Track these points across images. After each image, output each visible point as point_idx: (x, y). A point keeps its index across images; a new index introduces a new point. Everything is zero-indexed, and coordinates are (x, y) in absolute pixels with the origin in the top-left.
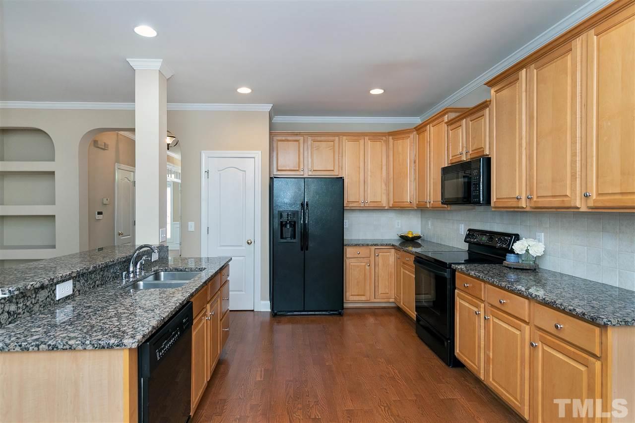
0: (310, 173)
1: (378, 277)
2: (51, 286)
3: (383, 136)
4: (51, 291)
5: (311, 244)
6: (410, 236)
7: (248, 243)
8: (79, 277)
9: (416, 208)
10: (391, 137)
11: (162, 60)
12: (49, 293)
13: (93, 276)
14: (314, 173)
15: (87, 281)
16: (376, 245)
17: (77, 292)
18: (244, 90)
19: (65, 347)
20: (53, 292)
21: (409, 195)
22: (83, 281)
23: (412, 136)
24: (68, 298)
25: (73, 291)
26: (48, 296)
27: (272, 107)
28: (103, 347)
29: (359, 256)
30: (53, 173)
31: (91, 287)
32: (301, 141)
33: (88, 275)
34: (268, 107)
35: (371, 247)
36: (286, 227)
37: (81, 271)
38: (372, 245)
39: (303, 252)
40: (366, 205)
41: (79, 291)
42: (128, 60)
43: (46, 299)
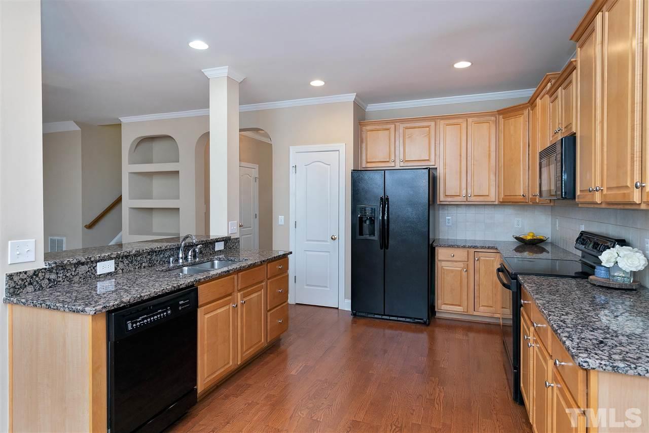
0: (402, 164)
1: (479, 285)
2: (93, 263)
3: (492, 115)
4: (92, 268)
5: (391, 242)
6: (529, 238)
7: (332, 239)
8: (122, 259)
9: (531, 203)
10: (501, 117)
11: (227, 67)
12: (90, 269)
13: (139, 258)
14: (406, 164)
15: (132, 262)
16: (475, 247)
17: (121, 271)
18: (317, 83)
19: (54, 308)
20: (94, 268)
21: (522, 187)
22: (127, 262)
23: (526, 112)
24: (110, 274)
25: (116, 269)
26: (89, 271)
27: (356, 95)
28: (74, 311)
29: (454, 259)
30: (178, 172)
31: (137, 267)
32: (392, 130)
33: (132, 257)
34: (352, 97)
35: (469, 249)
36: (365, 223)
37: (122, 254)
38: (470, 247)
39: (383, 250)
40: (468, 200)
41: (122, 270)
42: (202, 70)
43: (87, 273)
